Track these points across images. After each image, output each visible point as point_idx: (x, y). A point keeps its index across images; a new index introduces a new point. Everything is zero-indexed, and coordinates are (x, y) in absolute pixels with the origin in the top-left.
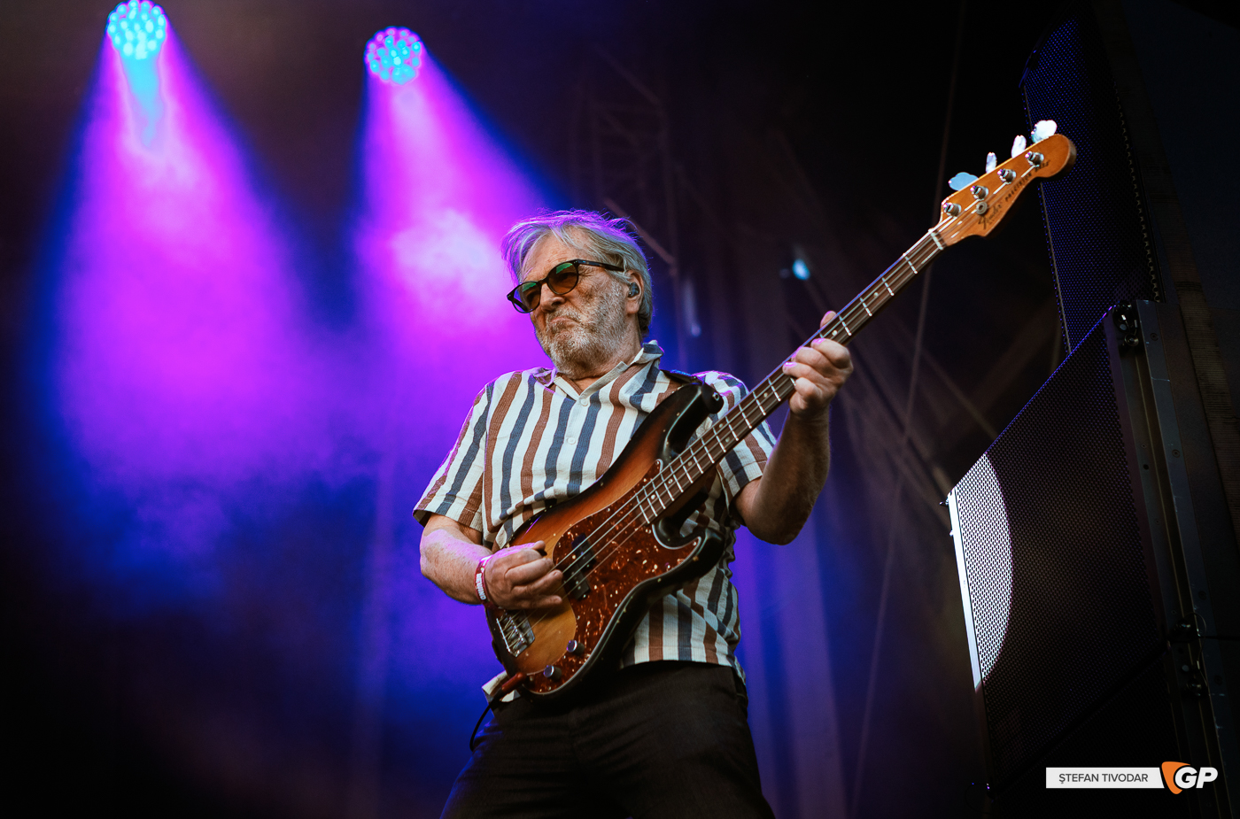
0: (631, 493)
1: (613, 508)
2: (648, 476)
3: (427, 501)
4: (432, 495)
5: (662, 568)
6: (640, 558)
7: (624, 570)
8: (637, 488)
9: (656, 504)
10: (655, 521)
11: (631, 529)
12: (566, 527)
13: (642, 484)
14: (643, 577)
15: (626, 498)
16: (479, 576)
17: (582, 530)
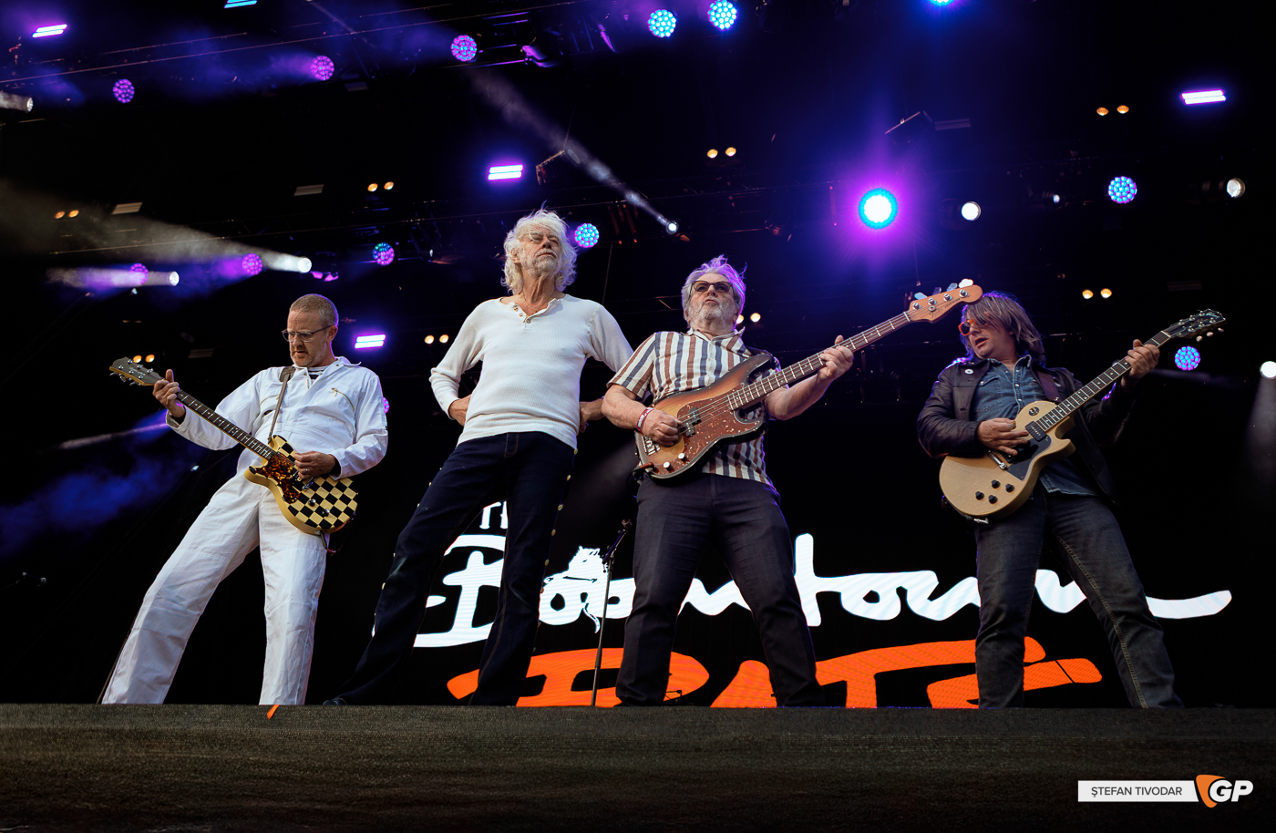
0: (725, 394)
1: (713, 400)
2: (735, 389)
3: (617, 379)
4: (620, 376)
5: (736, 431)
6: (725, 424)
7: (715, 428)
8: (728, 393)
9: (738, 402)
10: (736, 410)
11: (722, 410)
12: (687, 403)
13: (731, 392)
14: (725, 433)
15: (722, 396)
16: (643, 416)
17: (696, 405)
